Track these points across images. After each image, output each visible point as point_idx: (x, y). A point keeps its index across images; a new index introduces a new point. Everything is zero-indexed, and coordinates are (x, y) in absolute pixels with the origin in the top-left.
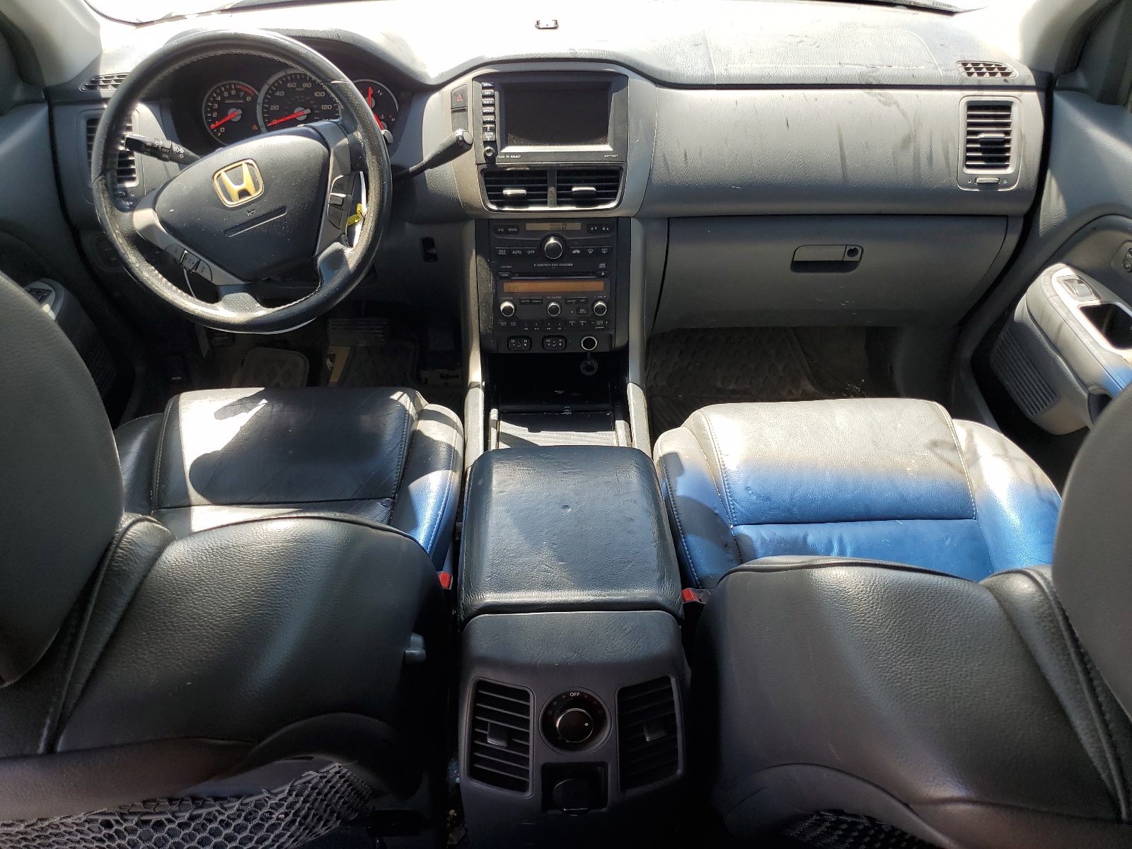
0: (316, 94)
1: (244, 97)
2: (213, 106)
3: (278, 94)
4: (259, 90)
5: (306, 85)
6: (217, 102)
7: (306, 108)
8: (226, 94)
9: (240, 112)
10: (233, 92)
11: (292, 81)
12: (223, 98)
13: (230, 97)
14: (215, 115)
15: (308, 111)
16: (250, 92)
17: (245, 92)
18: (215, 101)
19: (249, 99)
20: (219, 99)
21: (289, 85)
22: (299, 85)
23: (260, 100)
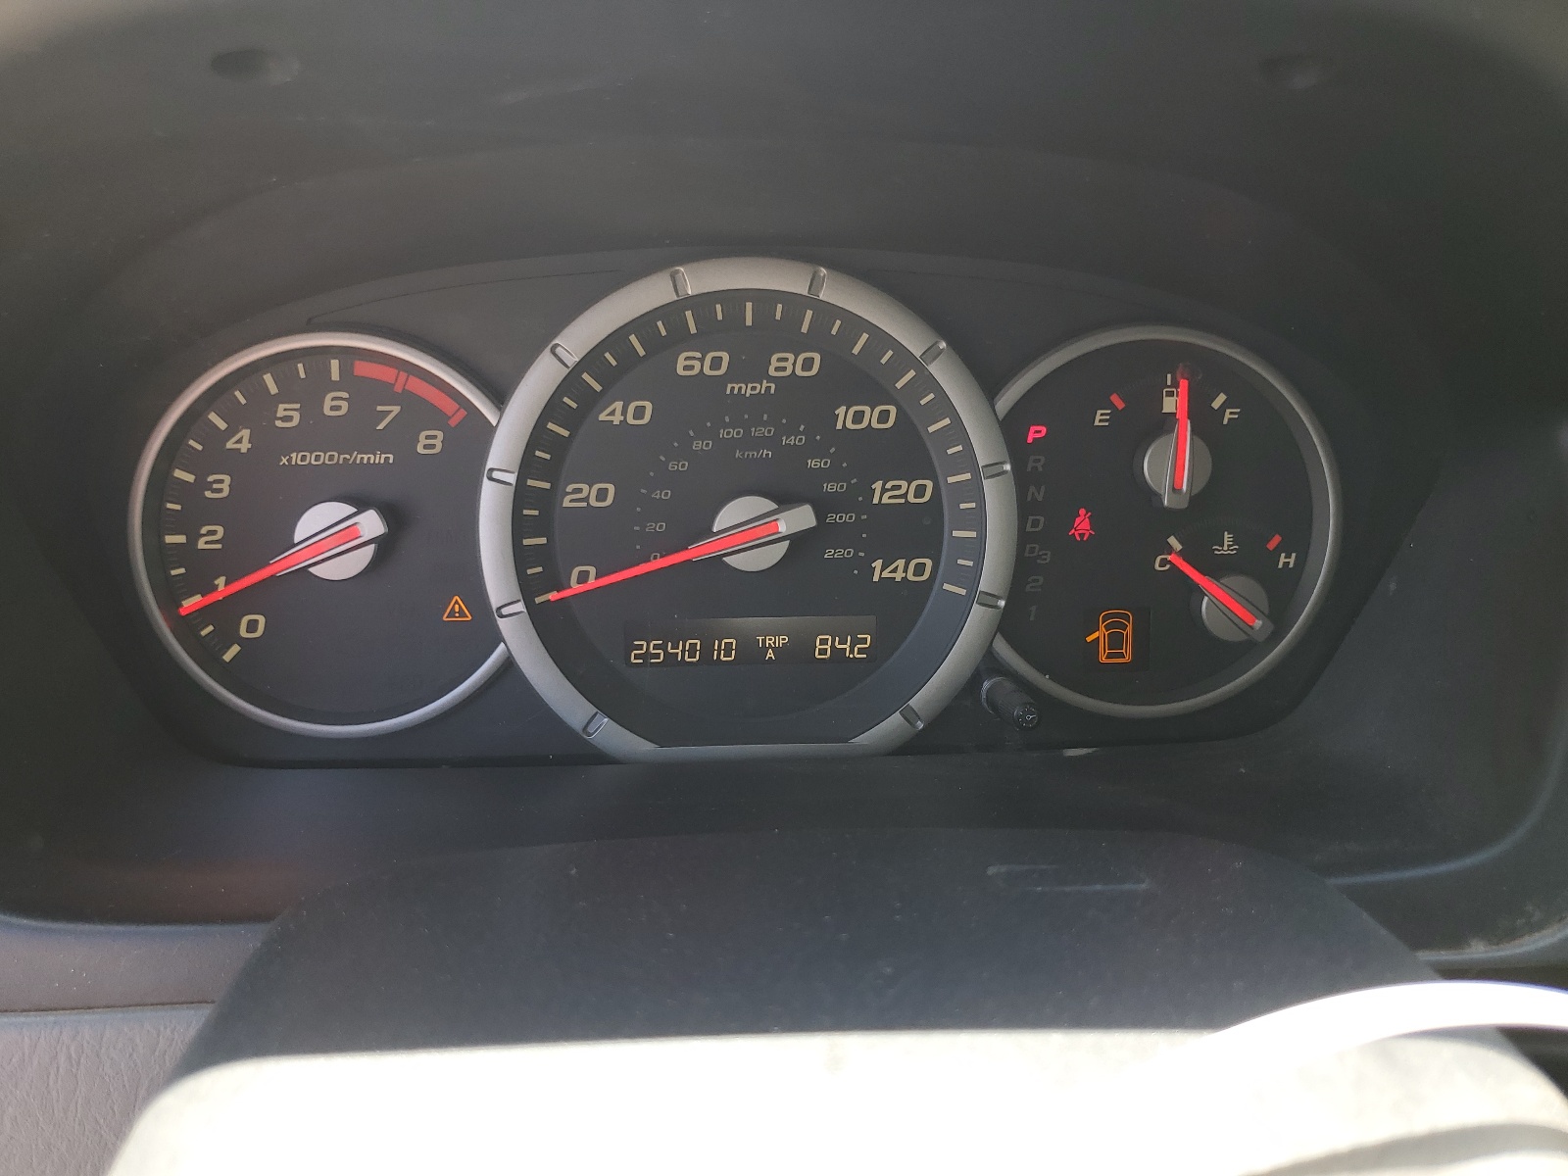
0: (844, 417)
1: (401, 436)
2: (202, 484)
3: (614, 413)
4: (500, 398)
5: (785, 364)
6: (230, 462)
7: (785, 500)
8: (289, 414)
9: (371, 524)
10: (336, 405)
11: (703, 341)
12: (271, 442)
13: (316, 432)
14: (211, 537)
15: (800, 519)
16: (448, 405)
17: (407, 399)
18: (219, 458)
19: (429, 442)
20: (242, 441)
21: (687, 363)
22: (750, 367)
23: (504, 451)
